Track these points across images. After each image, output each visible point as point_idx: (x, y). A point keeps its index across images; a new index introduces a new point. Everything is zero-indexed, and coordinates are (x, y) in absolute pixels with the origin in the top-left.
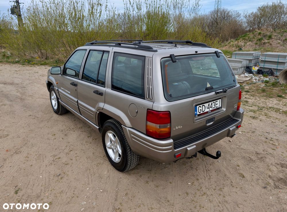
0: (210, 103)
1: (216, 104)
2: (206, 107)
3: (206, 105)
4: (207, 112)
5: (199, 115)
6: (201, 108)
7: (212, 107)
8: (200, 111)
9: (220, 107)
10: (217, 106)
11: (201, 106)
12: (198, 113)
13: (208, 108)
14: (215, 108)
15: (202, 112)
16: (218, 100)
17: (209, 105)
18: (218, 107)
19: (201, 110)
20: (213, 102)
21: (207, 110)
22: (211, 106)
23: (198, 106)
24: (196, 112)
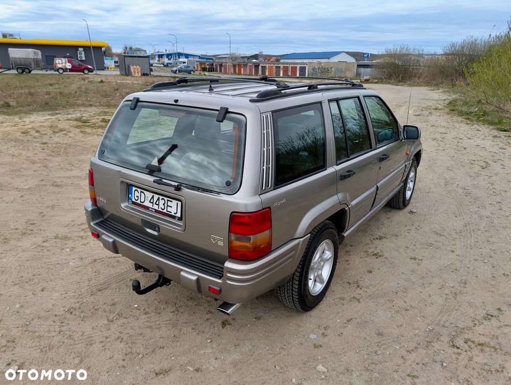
0: (156, 197)
1: (168, 206)
2: (147, 197)
3: (149, 195)
4: (147, 208)
5: (134, 203)
6: (139, 195)
7: (158, 205)
8: (137, 198)
9: (175, 216)
10: (169, 209)
11: (139, 190)
12: (133, 200)
13: (150, 202)
14: (165, 211)
15: (138, 202)
16: (175, 202)
17: (153, 197)
18: (173, 214)
19: (137, 197)
20: (161, 197)
21: (147, 204)
22: (157, 203)
23: (134, 189)
24: (130, 196)
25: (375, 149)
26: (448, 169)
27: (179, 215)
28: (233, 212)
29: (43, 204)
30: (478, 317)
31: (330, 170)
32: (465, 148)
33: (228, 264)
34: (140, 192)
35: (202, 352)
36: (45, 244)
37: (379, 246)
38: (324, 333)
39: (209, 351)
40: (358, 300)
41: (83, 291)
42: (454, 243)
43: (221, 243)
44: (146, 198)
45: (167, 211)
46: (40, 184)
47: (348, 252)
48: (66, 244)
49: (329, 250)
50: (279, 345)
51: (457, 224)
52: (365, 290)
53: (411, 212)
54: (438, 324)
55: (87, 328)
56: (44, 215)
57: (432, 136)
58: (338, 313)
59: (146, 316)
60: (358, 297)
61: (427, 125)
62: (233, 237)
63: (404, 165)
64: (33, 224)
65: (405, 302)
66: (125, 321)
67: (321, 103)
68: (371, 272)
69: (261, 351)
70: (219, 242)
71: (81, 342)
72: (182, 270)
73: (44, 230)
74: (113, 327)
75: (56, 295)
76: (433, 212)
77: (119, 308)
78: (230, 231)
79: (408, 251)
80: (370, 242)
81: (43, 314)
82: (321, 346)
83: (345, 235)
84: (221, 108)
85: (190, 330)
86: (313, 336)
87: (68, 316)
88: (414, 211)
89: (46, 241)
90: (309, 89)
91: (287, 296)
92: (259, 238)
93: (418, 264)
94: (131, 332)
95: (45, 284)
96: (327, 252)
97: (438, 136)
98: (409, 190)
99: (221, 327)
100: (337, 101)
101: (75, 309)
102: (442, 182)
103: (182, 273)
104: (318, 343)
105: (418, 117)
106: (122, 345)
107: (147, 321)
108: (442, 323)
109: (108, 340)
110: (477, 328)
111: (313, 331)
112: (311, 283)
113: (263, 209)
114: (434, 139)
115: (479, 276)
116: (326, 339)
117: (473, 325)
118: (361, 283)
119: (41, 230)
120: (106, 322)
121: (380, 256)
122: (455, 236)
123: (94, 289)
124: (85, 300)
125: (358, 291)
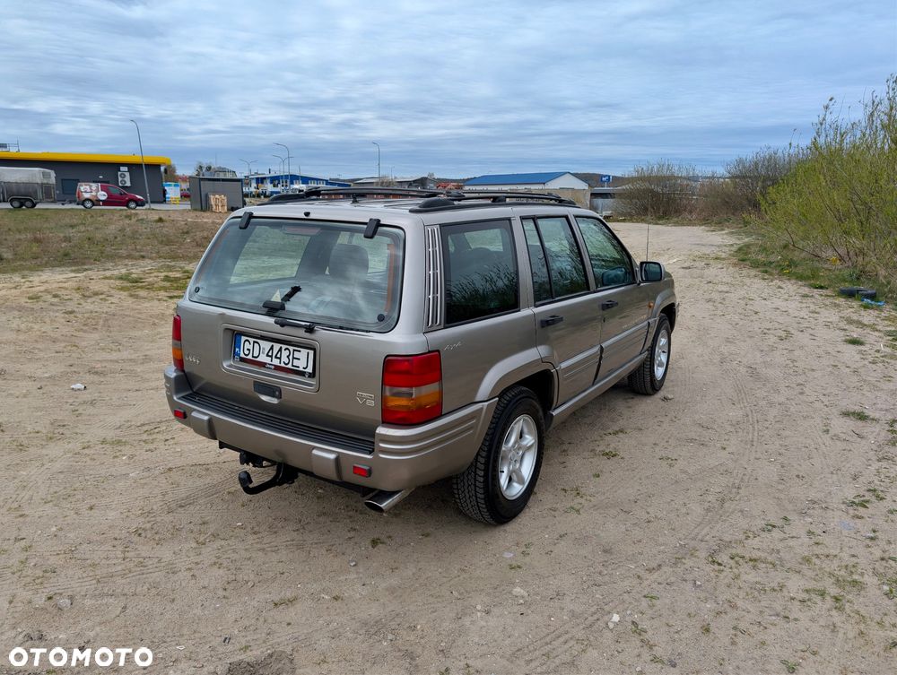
0: (277, 347)
1: (294, 358)
2: (264, 349)
3: (266, 345)
4: (263, 365)
5: (242, 360)
6: (251, 347)
7: (280, 358)
8: (247, 352)
9: (305, 372)
10: (296, 363)
11: (252, 340)
12: (242, 355)
13: (268, 355)
14: (290, 366)
15: (250, 357)
16: (304, 352)
17: (272, 348)
18: (301, 369)
19: (248, 350)
20: (284, 347)
21: (263, 358)
22: (279, 356)
23: (243, 338)
24: (237, 349)
25: (595, 292)
26: (727, 340)
27: (310, 370)
28: (388, 356)
29: (76, 398)
30: (754, 529)
31: (525, 312)
32: (756, 313)
33: (381, 430)
34: (252, 343)
35: (342, 578)
36: (86, 451)
37: (612, 443)
38: (524, 552)
39: (353, 576)
40: (578, 511)
41: (155, 507)
42: (726, 437)
43: (371, 403)
44: (261, 351)
45: (293, 366)
46: (69, 370)
47: (564, 451)
48: (120, 451)
49: (530, 433)
50: (458, 567)
51: (735, 413)
52: (588, 498)
53: (665, 399)
54: (694, 539)
55: (166, 553)
56: (80, 414)
57: (707, 296)
58: (547, 527)
59: (255, 536)
60: (577, 507)
61: (701, 282)
62: (388, 390)
63: (646, 322)
64: (64, 426)
65: (648, 513)
66: (223, 542)
67: (509, 219)
68: (598, 476)
69: (430, 574)
70: (368, 401)
71: (157, 570)
72: (314, 448)
73: (82, 434)
74: (205, 550)
75: (112, 514)
76: (698, 398)
77: (212, 528)
78: (384, 383)
79: (657, 449)
80: (599, 438)
81: (95, 538)
82: (519, 567)
83: (554, 414)
84: (371, 220)
85: (324, 552)
86: (508, 555)
87: (135, 538)
88: (670, 397)
89: (88, 447)
90: (493, 201)
91: (468, 495)
92: (426, 392)
93: (671, 466)
94: (235, 556)
95: (94, 501)
96: (527, 436)
97: (715, 296)
98: (660, 365)
99: (370, 547)
100: (534, 219)
101: (145, 530)
102: (717, 359)
103: (315, 452)
104: (514, 564)
105: (687, 271)
106: (221, 571)
107: (257, 543)
108: (700, 537)
109: (200, 566)
110: (749, 541)
111: (508, 549)
112: (503, 480)
113: (429, 352)
114: (709, 301)
115: (760, 479)
116: (527, 559)
117: (744, 537)
118: (582, 490)
119: (77, 434)
120: (194, 545)
121: (613, 456)
122: (729, 428)
123: (173, 506)
124: (159, 519)
125: (579, 500)
